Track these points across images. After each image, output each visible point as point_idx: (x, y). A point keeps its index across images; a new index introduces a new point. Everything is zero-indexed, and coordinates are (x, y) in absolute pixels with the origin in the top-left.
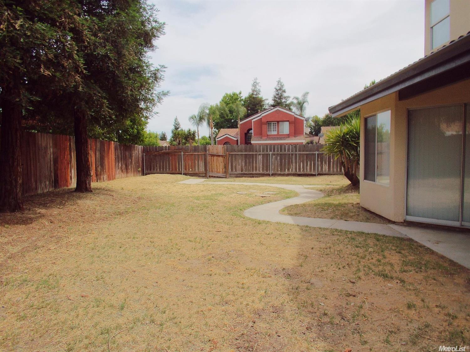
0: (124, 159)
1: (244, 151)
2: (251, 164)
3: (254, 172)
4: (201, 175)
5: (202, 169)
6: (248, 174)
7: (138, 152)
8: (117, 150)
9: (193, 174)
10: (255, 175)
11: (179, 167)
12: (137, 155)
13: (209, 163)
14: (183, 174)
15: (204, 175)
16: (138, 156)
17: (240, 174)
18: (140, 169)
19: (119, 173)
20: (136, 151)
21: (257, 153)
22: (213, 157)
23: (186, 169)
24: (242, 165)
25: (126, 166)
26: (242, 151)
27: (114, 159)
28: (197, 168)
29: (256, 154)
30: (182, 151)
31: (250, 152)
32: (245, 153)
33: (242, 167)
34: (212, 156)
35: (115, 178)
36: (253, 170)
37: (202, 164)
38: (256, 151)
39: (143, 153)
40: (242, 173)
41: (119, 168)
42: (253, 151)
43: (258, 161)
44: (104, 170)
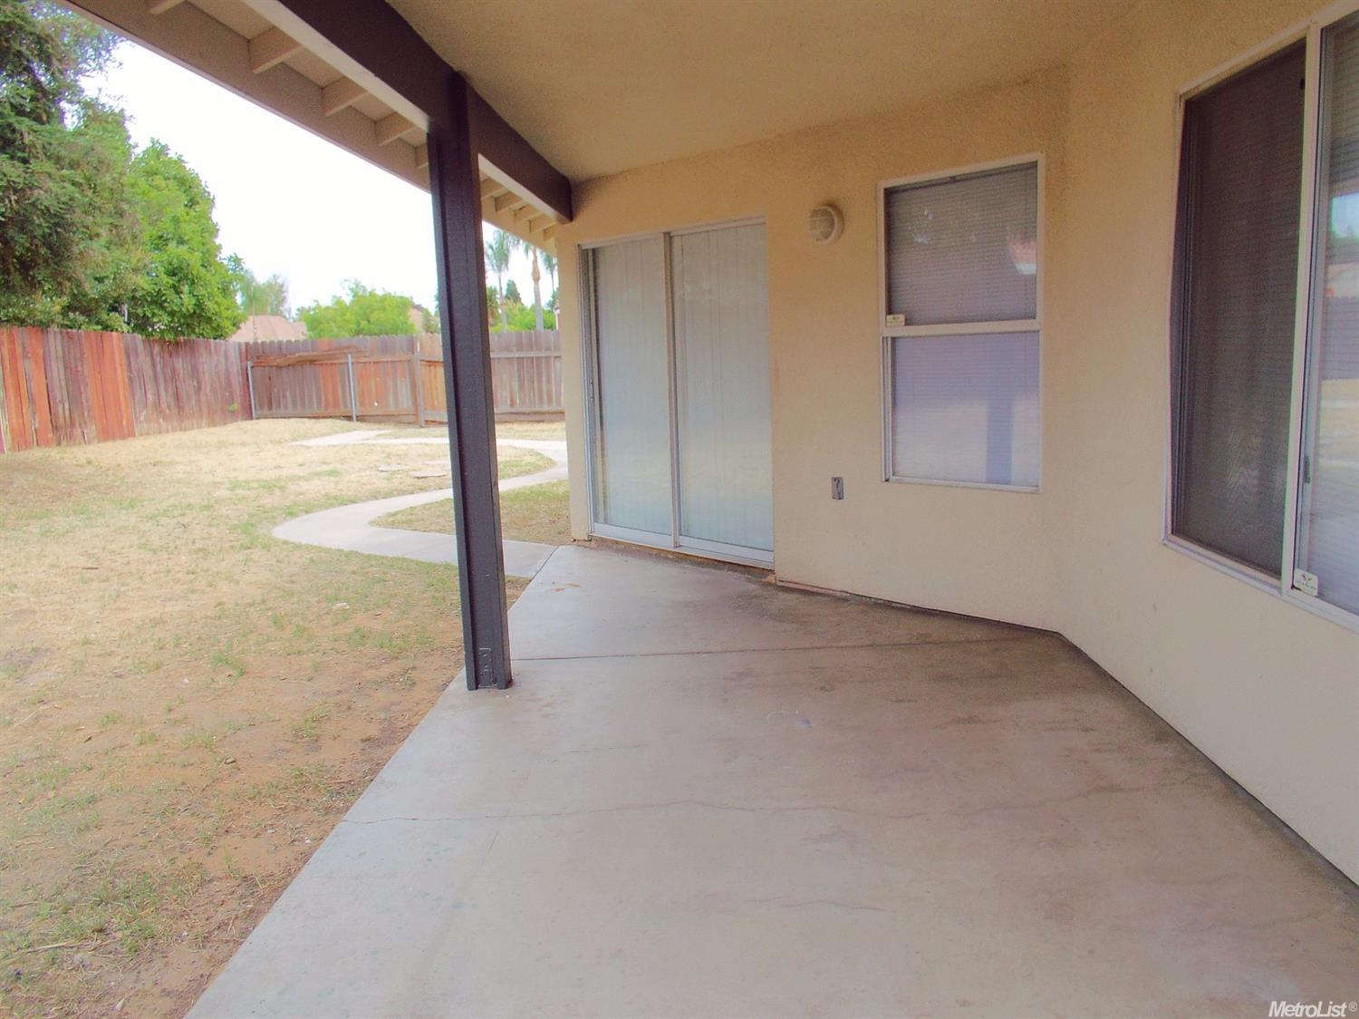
0: (165, 380)
1: (514, 349)
2: (536, 384)
3: (545, 408)
4: (404, 419)
5: (406, 403)
6: (528, 414)
7: (226, 358)
8: (137, 355)
9: (383, 416)
10: (547, 417)
11: (344, 396)
12: (222, 368)
13: (423, 383)
14: (357, 417)
15: (411, 419)
16: (227, 370)
17: (506, 413)
18: (236, 406)
19: (148, 420)
20: (216, 358)
21: (550, 355)
22: (432, 368)
23: (362, 404)
24: (511, 387)
25: (177, 397)
26: (509, 350)
27: (127, 380)
28: (391, 401)
29: (547, 358)
30: (350, 353)
31: (532, 349)
32: (517, 355)
33: (512, 393)
34: (430, 366)
35: (131, 434)
36: (541, 401)
37: (404, 388)
38: (548, 349)
39: (247, 359)
40: (513, 410)
41: (146, 406)
42: (539, 349)
43: (553, 376)
44: (86, 414)
